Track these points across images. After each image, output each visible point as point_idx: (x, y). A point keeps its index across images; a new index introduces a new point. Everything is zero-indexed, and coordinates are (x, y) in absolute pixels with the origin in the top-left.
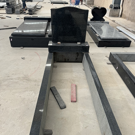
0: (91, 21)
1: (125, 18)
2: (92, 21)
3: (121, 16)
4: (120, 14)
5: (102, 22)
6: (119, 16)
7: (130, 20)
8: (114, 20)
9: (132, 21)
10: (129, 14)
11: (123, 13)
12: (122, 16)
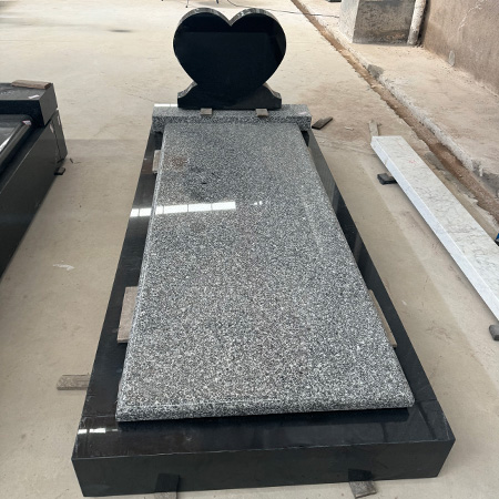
0: (183, 114)
1: (441, 50)
2: (191, 114)
3: (420, 38)
4: (414, 26)
5: (261, 117)
6: (411, 36)
7: (467, 68)
8: (377, 63)
9: (478, 77)
10: (464, 31)
11: (431, 19)
12: (428, 37)
